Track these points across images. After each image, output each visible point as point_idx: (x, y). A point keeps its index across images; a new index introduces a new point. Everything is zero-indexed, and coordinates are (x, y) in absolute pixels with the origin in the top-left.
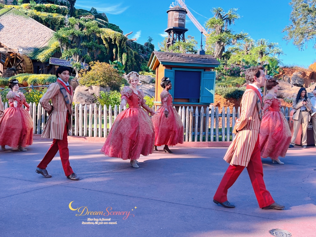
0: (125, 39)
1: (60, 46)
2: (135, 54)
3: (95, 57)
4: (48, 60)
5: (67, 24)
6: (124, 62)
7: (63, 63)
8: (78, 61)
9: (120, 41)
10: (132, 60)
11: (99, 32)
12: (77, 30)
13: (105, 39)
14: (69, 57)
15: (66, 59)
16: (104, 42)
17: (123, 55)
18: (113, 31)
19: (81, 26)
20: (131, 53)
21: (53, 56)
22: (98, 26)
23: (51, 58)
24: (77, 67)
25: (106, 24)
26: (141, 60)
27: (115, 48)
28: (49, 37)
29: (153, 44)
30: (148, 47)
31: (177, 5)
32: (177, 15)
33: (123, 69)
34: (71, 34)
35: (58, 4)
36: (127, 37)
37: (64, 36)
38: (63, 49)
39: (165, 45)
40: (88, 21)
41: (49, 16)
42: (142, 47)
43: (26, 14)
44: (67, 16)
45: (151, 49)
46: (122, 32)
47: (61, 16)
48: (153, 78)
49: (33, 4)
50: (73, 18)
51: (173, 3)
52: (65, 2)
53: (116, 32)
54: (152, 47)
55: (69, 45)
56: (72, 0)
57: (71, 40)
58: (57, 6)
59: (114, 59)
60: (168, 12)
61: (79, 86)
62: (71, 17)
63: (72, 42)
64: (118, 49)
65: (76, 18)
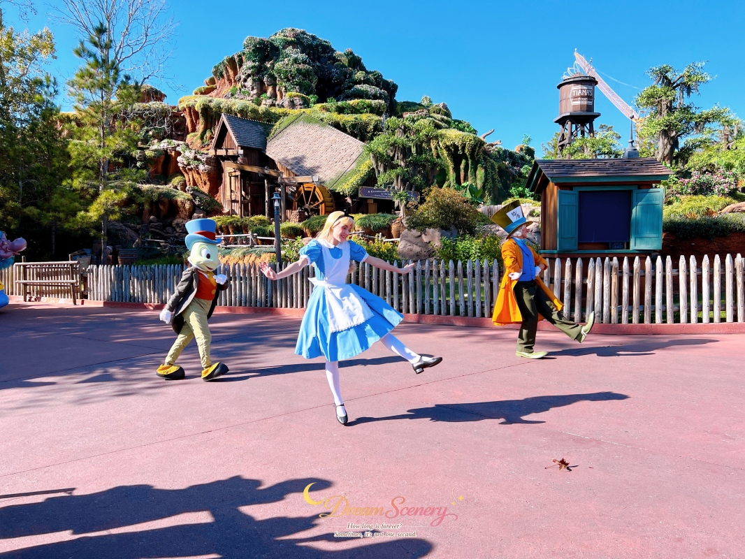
0: (482, 143)
1: (375, 167)
2: (499, 168)
3: (429, 180)
4: (357, 192)
5: (384, 130)
6: (479, 184)
7: (380, 194)
8: (404, 190)
9: (472, 149)
10: (493, 179)
11: (436, 137)
12: (399, 137)
13: (447, 148)
14: (389, 184)
15: (385, 187)
16: (445, 153)
17: (477, 172)
18: (461, 132)
19: (406, 130)
20: (493, 167)
21: (364, 185)
22: (435, 127)
23: (361, 187)
24: (401, 200)
25: (446, 122)
26: (511, 178)
27: (464, 161)
28: (358, 154)
29: (532, 147)
30: (522, 153)
31: (576, 71)
32: (576, 89)
33: (479, 196)
34: (391, 145)
35: (369, 98)
36: (484, 140)
37: (380, 149)
38: (379, 171)
39: (554, 147)
40: (418, 120)
41: (356, 119)
42: (511, 155)
43: (321, 120)
44: (384, 116)
45: (528, 158)
46: (475, 132)
47: (375, 118)
48: (533, 208)
49: (331, 103)
50: (394, 118)
51: (568, 69)
52: (380, 94)
53: (465, 133)
54: (530, 152)
55: (389, 164)
56: (391, 89)
57: (391, 156)
58: (368, 101)
59: (462, 181)
60: (559, 87)
61: (406, 230)
62: (390, 116)
63: (392, 159)
64: (470, 162)
65: (398, 117)
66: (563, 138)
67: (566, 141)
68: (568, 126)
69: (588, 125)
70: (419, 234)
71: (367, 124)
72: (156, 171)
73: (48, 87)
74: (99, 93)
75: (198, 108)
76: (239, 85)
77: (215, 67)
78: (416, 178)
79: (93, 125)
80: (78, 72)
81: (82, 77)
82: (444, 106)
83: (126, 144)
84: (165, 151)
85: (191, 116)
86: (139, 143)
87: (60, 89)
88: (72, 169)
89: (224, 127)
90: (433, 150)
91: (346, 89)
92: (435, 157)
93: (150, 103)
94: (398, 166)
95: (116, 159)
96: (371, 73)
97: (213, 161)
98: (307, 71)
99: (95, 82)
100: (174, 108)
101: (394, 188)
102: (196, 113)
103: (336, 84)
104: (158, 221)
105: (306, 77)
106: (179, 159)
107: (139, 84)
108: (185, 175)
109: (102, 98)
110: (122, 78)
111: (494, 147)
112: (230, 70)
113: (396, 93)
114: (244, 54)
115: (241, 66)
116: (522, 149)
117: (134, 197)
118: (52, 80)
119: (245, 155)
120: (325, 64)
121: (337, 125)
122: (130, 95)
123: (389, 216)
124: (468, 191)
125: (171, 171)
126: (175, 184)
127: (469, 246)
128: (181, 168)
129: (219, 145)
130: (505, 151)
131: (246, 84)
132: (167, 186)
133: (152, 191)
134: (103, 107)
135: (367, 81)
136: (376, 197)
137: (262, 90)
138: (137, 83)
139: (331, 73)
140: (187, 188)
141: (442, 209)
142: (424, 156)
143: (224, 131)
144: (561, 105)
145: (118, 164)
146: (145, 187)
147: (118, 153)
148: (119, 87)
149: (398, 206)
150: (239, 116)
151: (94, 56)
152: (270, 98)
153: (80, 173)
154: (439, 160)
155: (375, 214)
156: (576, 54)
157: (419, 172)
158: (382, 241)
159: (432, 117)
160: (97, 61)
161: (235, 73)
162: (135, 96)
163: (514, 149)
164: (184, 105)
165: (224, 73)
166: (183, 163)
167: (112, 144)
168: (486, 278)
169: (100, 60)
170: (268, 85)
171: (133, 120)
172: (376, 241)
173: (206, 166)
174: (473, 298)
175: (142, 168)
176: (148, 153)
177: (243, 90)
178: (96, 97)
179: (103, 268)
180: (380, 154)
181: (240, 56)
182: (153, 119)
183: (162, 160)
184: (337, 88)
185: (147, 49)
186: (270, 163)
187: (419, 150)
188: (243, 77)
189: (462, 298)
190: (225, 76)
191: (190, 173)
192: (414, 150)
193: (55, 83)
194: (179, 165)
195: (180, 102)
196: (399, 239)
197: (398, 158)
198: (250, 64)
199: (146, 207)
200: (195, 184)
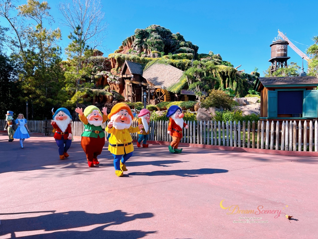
0: (235, 71)
1: (188, 81)
2: (243, 81)
3: (212, 87)
4: (180, 92)
5: (192, 66)
6: (234, 88)
7: (190, 93)
8: (200, 91)
9: (231, 73)
10: (241, 87)
11: (215, 68)
12: (199, 69)
13: (220, 73)
14: (194, 88)
15: (192, 90)
16: (219, 75)
17: (233, 83)
18: (226, 66)
19: (201, 66)
20: (240, 81)
21: (183, 89)
22: (214, 64)
23: (181, 90)
24: (199, 95)
25: (220, 62)
26: (249, 86)
27: (227, 79)
28: (181, 76)
29: (258, 73)
30: (254, 75)
31: (279, 39)
32: (279, 47)
33: (234, 93)
34: (195, 72)
35: (186, 53)
36: (237, 70)
37: (190, 74)
38: (189, 83)
39: (269, 72)
40: (207, 61)
41: (180, 61)
42: (249, 76)
43: (166, 62)
44: (192, 60)
45: (256, 77)
46: (232, 66)
47: (189, 61)
48: (259, 99)
49: (170, 55)
50: (196, 61)
51: (275, 38)
52: (191, 51)
53: (228, 67)
54: (258, 75)
55: (194, 80)
56: (196, 49)
57: (195, 76)
58: (185, 54)
59: (226, 87)
60: (271, 46)
61: (200, 108)
62: (195, 60)
63: (195, 78)
64: (230, 79)
65: (198, 60)
66: (273, 68)
67: (274, 70)
68: (275, 63)
69: (284, 62)
70: (206, 109)
71: (185, 64)
72: (99, 84)
73: (58, 51)
74: (77, 52)
75: (116, 58)
76: (132, 49)
77: (123, 42)
78: (206, 86)
79: (74, 65)
80: (69, 45)
81: (71, 47)
82: (219, 55)
83: (87, 73)
84: (102, 76)
85: (113, 61)
86: (92, 72)
87: (63, 51)
88: (65, 83)
89: (126, 66)
90: (214, 74)
91: (176, 49)
92: (214, 77)
93: (97, 56)
94: (198, 81)
95: (83, 79)
96: (187, 42)
97: (121, 79)
98: (160, 42)
99: (76, 48)
100: (106, 58)
101: (196, 90)
102: (115, 60)
103: (172, 47)
104: (99, 104)
105: (160, 45)
106: (108, 79)
107: (93, 49)
108: (110, 85)
109: (78, 55)
110: (86, 46)
111: (241, 72)
112: (129, 43)
113: (198, 51)
114: (135, 36)
115: (133, 41)
116: (254, 73)
117: (89, 94)
118: (60, 48)
119: (134, 77)
120: (168, 39)
121: (172, 64)
122: (89, 53)
123: (193, 102)
124: (229, 92)
125: (105, 84)
126: (106, 89)
127: (228, 115)
128: (108, 83)
129: (123, 73)
130: (246, 74)
131: (135, 48)
132: (103, 90)
133: (97, 92)
134: (78, 58)
135: (185, 46)
136: (188, 94)
137: (142, 50)
138: (92, 48)
139: (170, 43)
140: (111, 91)
141: (216, 99)
142: (209, 76)
143: (126, 67)
144: (272, 54)
145: (84, 81)
146: (94, 90)
147: (84, 77)
148: (85, 50)
149: (198, 98)
150: (132, 61)
151: (76, 38)
152: (145, 54)
153: (68, 85)
154: (216, 78)
155: (188, 101)
156: (278, 31)
157: (207, 83)
158: (190, 112)
159: (213, 60)
160: (77, 40)
161: (131, 44)
162: (91, 54)
163: (250, 73)
164: (110, 57)
165: (127, 44)
166: (109, 81)
167: (81, 73)
168: (235, 129)
169: (78, 40)
170: (144, 48)
171: (90, 63)
172: (187, 113)
173: (119, 82)
174: (229, 138)
175: (93, 82)
176: (96, 76)
177: (134, 50)
178: (76, 54)
179: (76, 123)
180: (190, 76)
181: (133, 37)
182: (98, 63)
183: (101, 79)
184: (173, 49)
185: (96, 35)
186: (144, 80)
187: (207, 74)
188: (134, 45)
189: (224, 138)
190: (127, 45)
191: (112, 85)
192: (205, 74)
193: (61, 49)
194: (108, 81)
195: (109, 56)
196: (197, 112)
197: (198, 78)
198: (137, 40)
199: (94, 98)
200: (114, 89)
